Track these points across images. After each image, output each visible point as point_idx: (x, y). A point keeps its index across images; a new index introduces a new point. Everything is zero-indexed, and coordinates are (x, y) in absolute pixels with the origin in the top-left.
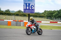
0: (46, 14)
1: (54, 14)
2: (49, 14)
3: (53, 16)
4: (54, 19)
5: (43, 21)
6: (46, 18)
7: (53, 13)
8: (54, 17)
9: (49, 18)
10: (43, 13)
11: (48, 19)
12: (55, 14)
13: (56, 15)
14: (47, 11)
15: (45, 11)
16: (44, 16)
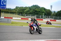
0: (17, 10)
1: (25, 11)
2: (21, 10)
3: (24, 12)
4: (25, 15)
5: (14, 17)
6: (18, 14)
7: (24, 10)
8: (25, 14)
9: (20, 14)
10: (14, 9)
12: (27, 10)
13: (27, 11)
14: (19, 7)
15: (17, 7)
16: (15, 13)
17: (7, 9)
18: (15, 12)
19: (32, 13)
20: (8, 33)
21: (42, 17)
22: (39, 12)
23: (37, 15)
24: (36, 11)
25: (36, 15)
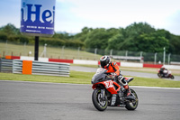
0: (87, 39)
1: (110, 40)
2: (97, 37)
3: (107, 45)
4: (109, 54)
5: (77, 58)
6: (89, 49)
7: (107, 37)
8: (110, 49)
9: (96, 50)
10: (79, 35)
11: (94, 52)
12: (115, 37)
13: (116, 42)
14: (91, 29)
15: (85, 30)
16: (81, 45)
17: (56, 35)
18: (80, 42)
19: (132, 46)
20: (61, 104)
21: (160, 59)
22: (152, 42)
23: (145, 54)
24: (142, 41)
25: (141, 53)
